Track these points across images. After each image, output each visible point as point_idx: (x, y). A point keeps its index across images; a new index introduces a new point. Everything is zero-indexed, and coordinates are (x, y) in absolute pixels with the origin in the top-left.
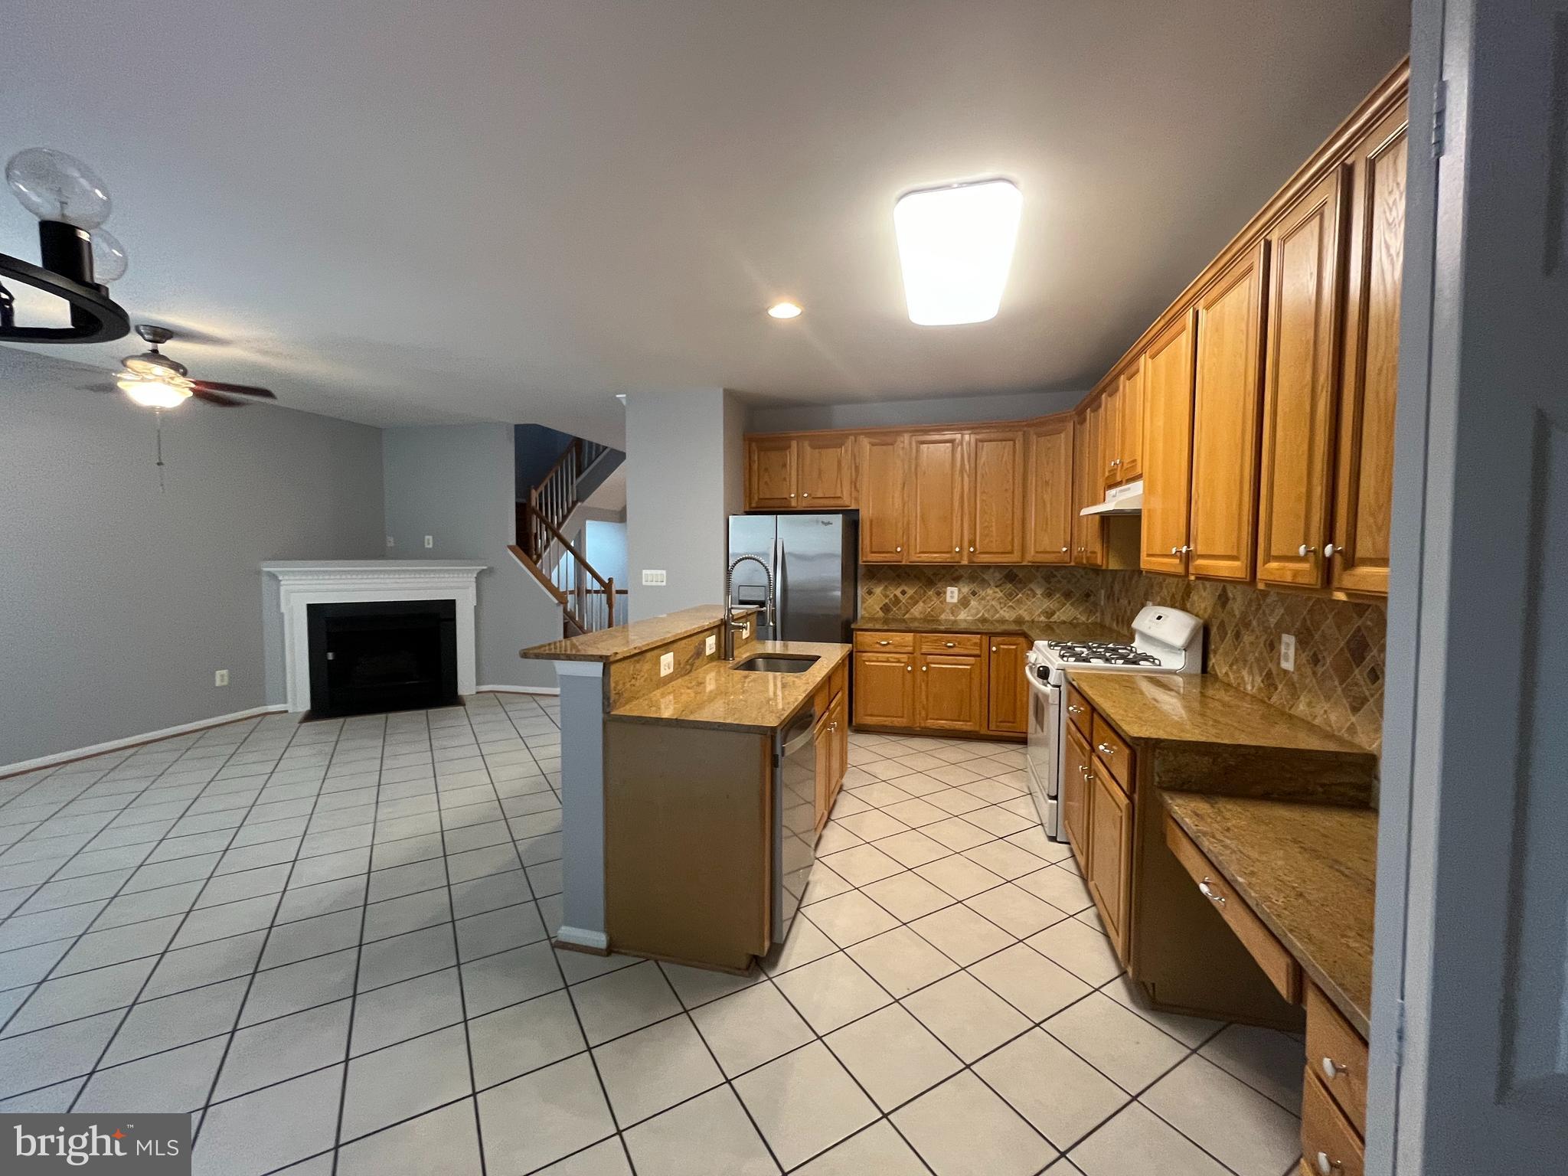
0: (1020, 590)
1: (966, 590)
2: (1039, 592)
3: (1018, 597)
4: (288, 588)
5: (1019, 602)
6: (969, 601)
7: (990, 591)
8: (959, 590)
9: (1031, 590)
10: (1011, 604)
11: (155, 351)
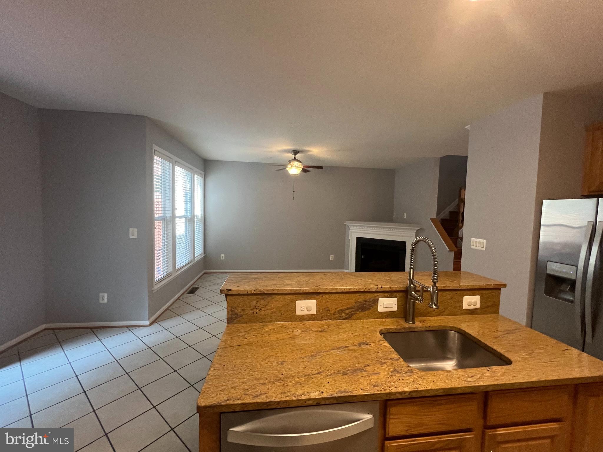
4: (352, 231)
11: (295, 158)
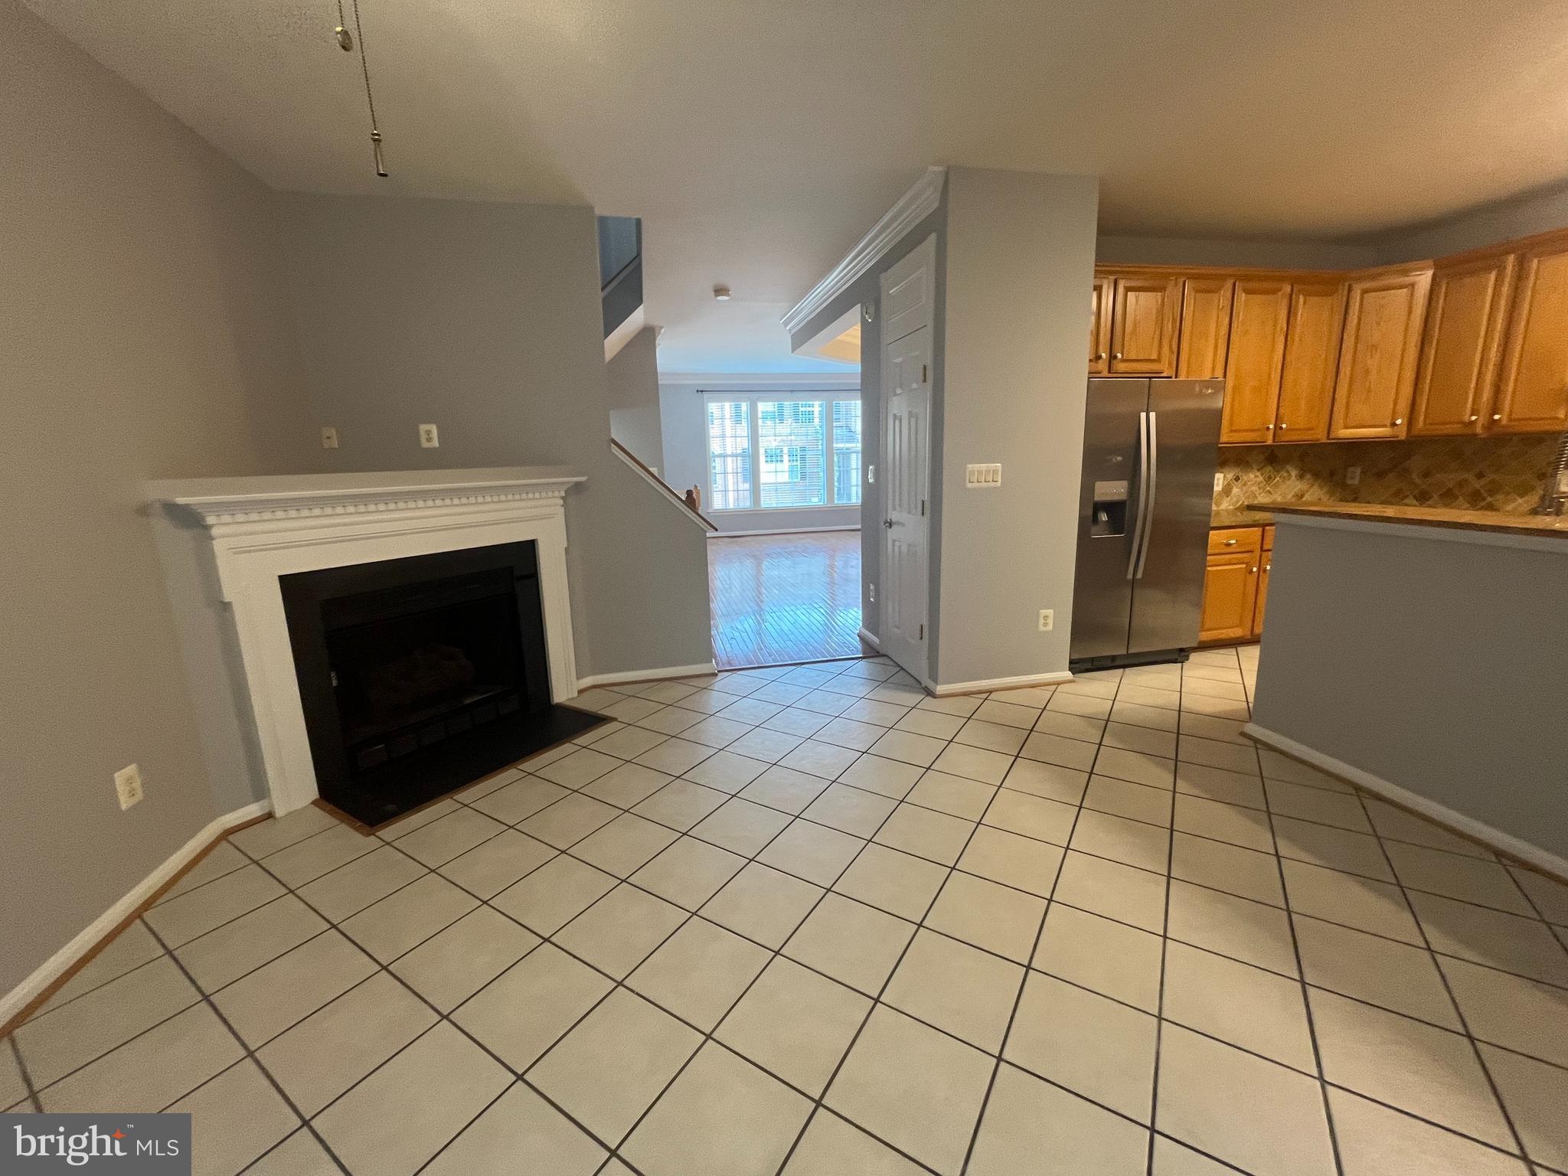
0: (1278, 471)
1: (1230, 476)
2: (1294, 473)
3: (1276, 480)
4: (231, 544)
5: (1276, 486)
6: (1232, 488)
7: (1252, 476)
8: (1225, 477)
9: (1288, 472)
10: (1268, 488)
